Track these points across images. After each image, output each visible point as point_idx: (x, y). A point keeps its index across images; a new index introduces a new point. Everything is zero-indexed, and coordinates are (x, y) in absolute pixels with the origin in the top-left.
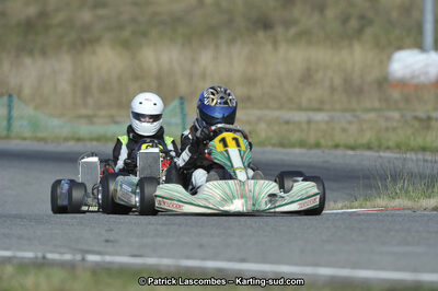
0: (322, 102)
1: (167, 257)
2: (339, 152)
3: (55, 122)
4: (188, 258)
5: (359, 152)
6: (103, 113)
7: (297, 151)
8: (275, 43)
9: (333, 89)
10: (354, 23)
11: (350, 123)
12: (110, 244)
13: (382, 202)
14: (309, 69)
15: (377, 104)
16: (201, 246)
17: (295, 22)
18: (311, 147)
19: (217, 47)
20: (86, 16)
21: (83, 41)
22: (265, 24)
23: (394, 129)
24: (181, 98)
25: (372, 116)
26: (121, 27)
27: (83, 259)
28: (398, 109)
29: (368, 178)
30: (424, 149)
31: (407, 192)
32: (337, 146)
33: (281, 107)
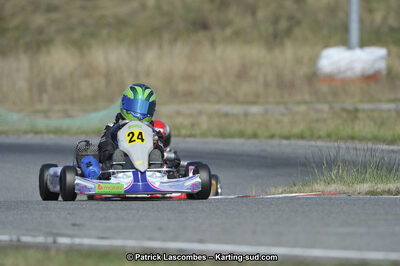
0: (257, 96)
2: (275, 142)
3: (15, 116)
4: (151, 239)
5: (292, 142)
6: (57, 107)
7: (237, 141)
8: (213, 43)
9: (267, 85)
10: (283, 25)
11: (283, 115)
12: (76, 228)
13: (319, 187)
14: (244, 66)
15: (307, 98)
16: (161, 229)
17: (229, 23)
18: (249, 137)
19: (161, 47)
20: (39, 20)
21: (39, 43)
22: (204, 26)
23: (325, 120)
25: (303, 108)
26: (71, 29)
27: (55, 242)
28: (327, 102)
29: (305, 165)
30: (352, 138)
31: (342, 177)
32: (272, 137)
33: (219, 101)
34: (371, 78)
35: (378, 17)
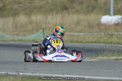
0: (82, 30)
1: (42, 73)
2: (87, 44)
3: (8, 36)
4: (48, 73)
5: (93, 44)
6: (21, 33)
7: (76, 44)
8: (69, 14)
9: (85, 26)
10: (91, 8)
11: (90, 36)
12: (25, 70)
13: (100, 58)
14: (78, 21)
15: (97, 31)
16: (51, 70)
17: (74, 8)
18: (79, 43)
19: (53, 15)
20: (16, 6)
21: (15, 14)
22: (66, 9)
23: (103, 37)
24: (43, 29)
25: (96, 34)
26: (26, 9)
27: (18, 74)
28: (103, 32)
29: (96, 51)
30: (111, 43)
31: (107, 55)
32: (87, 42)
33: (71, 32)
34: (117, 25)
35: (119, 6)
